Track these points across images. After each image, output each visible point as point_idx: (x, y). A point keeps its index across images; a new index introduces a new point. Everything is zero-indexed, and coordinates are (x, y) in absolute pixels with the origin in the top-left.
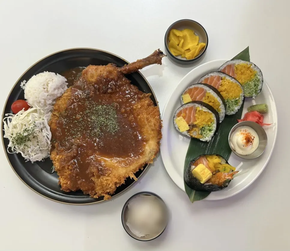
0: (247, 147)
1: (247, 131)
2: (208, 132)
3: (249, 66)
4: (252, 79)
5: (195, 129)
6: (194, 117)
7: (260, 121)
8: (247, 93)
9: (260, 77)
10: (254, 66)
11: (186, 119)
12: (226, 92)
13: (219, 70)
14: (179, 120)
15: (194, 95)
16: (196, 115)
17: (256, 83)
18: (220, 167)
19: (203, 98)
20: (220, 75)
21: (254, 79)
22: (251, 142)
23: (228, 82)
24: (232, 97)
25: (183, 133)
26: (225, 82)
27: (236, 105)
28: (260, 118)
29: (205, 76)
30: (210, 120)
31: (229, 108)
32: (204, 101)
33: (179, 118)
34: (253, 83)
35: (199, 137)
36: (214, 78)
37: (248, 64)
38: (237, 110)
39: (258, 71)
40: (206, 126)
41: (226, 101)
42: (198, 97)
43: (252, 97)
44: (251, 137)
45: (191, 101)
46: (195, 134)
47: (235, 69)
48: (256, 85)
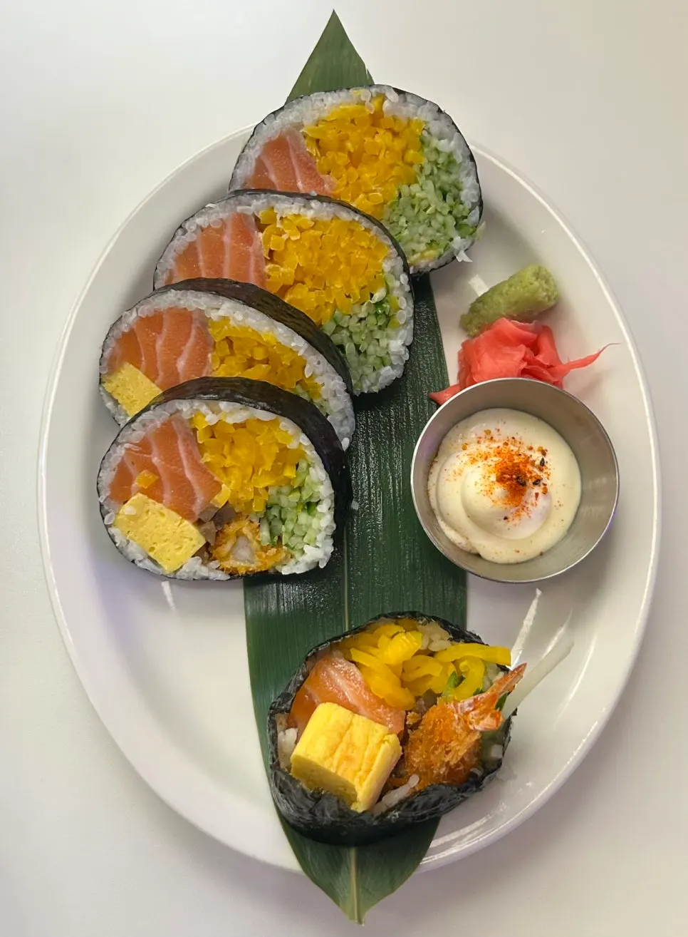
0: (524, 514)
1: (494, 433)
2: (303, 518)
3: (374, 106)
4: (416, 168)
5: (232, 529)
6: (203, 470)
7: (540, 358)
8: (423, 247)
9: (450, 140)
10: (393, 97)
11: (167, 496)
12: (309, 283)
13: (238, 188)
14: (134, 518)
15: (160, 359)
16: (207, 458)
17: (444, 177)
18: (428, 677)
19: (210, 355)
20: (239, 209)
21: (424, 161)
22: (537, 482)
23: (295, 230)
24: (349, 297)
25: (181, 574)
26: (280, 233)
27: (389, 331)
28: (534, 347)
29: (176, 242)
30: (285, 456)
31: (362, 358)
32: (221, 372)
33: (127, 509)
34: (430, 183)
35: (269, 564)
36: (221, 231)
37: (363, 103)
38: (403, 350)
39: (424, 115)
40: (279, 493)
41: (329, 328)
42: (181, 364)
43: (454, 258)
44: (529, 453)
45: (161, 392)
46: (244, 553)
47: (314, 151)
48: (447, 188)
